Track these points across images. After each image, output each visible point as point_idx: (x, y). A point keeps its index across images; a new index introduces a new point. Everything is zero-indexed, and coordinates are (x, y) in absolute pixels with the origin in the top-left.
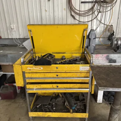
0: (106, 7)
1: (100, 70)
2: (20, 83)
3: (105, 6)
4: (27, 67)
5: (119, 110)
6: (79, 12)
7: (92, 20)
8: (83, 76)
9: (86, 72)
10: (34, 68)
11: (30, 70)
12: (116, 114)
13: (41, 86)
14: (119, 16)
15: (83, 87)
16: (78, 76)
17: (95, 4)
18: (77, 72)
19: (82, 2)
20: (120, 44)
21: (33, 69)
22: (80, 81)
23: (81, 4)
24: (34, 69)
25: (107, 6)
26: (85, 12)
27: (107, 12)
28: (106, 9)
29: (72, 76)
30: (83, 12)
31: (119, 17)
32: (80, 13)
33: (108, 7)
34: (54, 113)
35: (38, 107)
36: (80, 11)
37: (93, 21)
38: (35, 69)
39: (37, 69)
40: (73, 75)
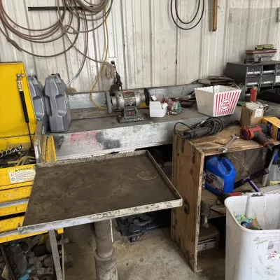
0: (92, 20)
1: (56, 174)
3: (88, 18)
5: (111, 261)
6: (30, 33)
7: (65, 52)
12: (107, 271)
14: (125, 40)
17: (64, 14)
19: (31, 9)
23: (29, 13)
25: (94, 17)
26: (44, 32)
27: (96, 30)
28: (93, 24)
30: (39, 33)
31: (126, 44)
32: (32, 34)
33: (97, 20)
36: (29, 30)
37: (67, 53)
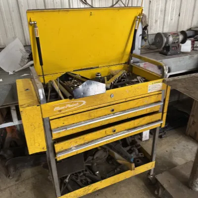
2: (37, 145)
4: (54, 107)
8: (153, 101)
9: (157, 93)
10: (69, 106)
11: (60, 111)
13: (85, 139)
15: (153, 120)
16: (145, 103)
18: (143, 96)
20: (171, 42)
21: (66, 109)
22: (148, 111)
24: (68, 108)
29: (137, 106)
31: (151, 1)
34: (103, 181)
35: (67, 181)
38: (70, 108)
39: (74, 107)
40: (138, 103)
